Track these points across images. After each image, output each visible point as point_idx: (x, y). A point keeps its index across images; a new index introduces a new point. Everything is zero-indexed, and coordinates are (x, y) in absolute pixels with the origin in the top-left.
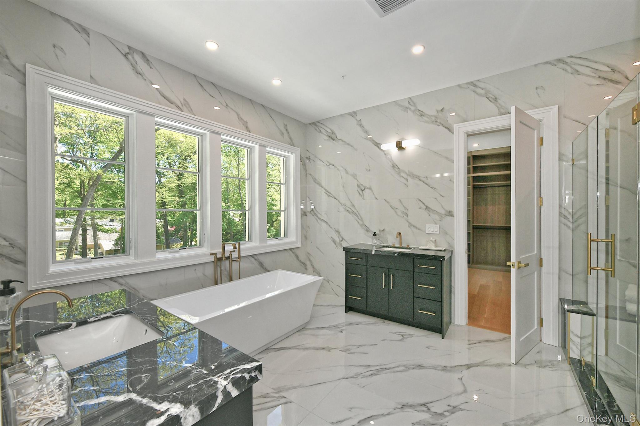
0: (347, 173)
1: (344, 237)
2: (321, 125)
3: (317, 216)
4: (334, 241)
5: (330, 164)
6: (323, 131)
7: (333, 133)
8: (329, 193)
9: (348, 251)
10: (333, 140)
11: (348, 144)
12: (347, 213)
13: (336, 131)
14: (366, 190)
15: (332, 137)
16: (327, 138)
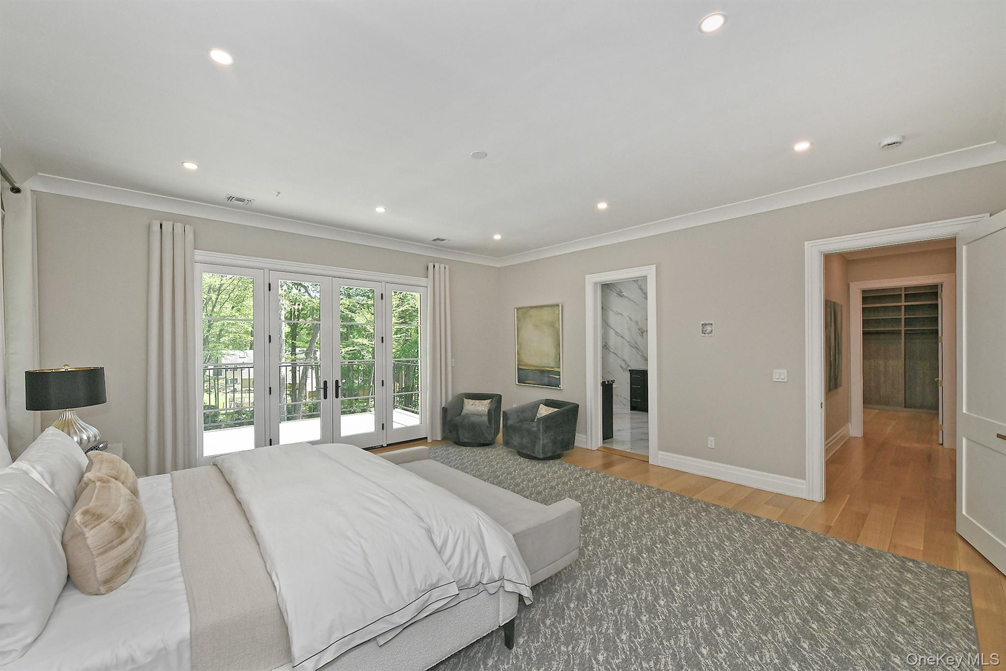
0: (631, 320)
1: (629, 364)
2: (612, 286)
3: (609, 350)
4: (621, 367)
5: (619, 314)
6: (613, 289)
7: (621, 291)
8: (618, 333)
9: (632, 372)
10: (621, 296)
11: (632, 301)
12: (632, 348)
13: (623, 290)
14: (645, 332)
15: (620, 295)
16: (616, 295)
